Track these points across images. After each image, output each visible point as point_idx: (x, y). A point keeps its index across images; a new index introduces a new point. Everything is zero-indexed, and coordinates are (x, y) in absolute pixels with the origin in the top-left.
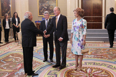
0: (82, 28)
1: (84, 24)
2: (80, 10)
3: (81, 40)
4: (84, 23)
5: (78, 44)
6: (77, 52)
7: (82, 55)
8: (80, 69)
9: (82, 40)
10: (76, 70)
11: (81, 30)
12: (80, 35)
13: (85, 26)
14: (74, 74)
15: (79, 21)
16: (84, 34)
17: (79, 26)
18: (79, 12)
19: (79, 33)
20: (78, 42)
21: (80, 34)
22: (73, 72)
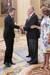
0: (46, 26)
3: (44, 38)
4: (47, 22)
5: (43, 42)
6: (42, 50)
9: (46, 38)
10: (43, 68)
11: (45, 29)
12: (44, 33)
13: (48, 25)
14: (37, 71)
16: (47, 33)
18: (44, 11)
20: (43, 40)
22: (38, 69)
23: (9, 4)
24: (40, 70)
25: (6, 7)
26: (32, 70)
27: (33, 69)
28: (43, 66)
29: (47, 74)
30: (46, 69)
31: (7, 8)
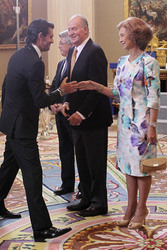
1: (149, 73)
2: (139, 27)
5: (132, 139)
6: (129, 167)
7: (141, 175)
8: (135, 224)
9: (143, 125)
12: (136, 108)
13: (151, 78)
15: (134, 62)
16: (150, 105)
17: (132, 78)
19: (134, 103)
20: (132, 133)
21: (137, 104)
22: (108, 231)
23: (17, 10)
24: (115, 235)
25: (6, 21)
26: (86, 235)
27: (90, 231)
28: (126, 221)
29: (138, 246)
30: (134, 232)
31: (10, 23)
